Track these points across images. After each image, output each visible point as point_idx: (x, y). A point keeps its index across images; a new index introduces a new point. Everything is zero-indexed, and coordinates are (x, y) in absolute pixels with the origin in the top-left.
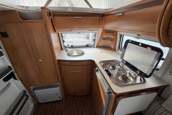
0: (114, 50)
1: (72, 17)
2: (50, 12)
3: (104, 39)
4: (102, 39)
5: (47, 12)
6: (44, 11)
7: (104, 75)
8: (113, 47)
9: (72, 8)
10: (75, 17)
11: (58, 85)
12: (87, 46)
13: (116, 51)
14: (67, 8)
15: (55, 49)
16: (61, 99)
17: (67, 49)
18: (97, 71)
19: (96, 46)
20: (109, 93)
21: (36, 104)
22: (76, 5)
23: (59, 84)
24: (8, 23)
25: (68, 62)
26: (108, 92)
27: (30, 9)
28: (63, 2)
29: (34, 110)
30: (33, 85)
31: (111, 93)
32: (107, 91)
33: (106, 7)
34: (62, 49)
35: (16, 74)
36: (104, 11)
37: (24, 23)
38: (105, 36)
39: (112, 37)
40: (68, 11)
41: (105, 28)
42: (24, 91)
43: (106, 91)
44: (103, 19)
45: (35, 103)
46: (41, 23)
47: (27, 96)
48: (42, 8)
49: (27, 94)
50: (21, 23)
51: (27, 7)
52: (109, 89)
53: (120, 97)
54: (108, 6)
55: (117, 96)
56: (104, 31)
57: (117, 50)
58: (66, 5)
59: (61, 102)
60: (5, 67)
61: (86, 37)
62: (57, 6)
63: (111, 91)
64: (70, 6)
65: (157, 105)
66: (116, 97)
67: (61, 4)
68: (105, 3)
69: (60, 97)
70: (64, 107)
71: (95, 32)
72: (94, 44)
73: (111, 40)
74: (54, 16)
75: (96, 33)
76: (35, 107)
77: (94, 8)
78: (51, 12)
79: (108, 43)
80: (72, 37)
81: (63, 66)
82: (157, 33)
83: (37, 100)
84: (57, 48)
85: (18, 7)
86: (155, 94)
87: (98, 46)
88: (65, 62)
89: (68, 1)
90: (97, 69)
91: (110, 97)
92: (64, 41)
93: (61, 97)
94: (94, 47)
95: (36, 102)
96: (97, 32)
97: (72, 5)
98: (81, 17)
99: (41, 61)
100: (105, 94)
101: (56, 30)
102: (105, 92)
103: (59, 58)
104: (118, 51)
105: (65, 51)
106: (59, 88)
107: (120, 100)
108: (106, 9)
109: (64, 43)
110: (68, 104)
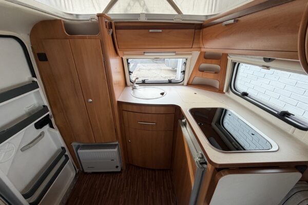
0: (221, 91)
1: (146, 31)
2: (111, 23)
3: (202, 70)
4: (198, 72)
5: (106, 22)
6: (102, 20)
7: (194, 129)
8: (217, 85)
9: (147, 15)
10: (151, 31)
11: (116, 145)
12: (170, 82)
13: (225, 93)
14: (139, 15)
15: (115, 84)
16: (119, 170)
17: (135, 85)
18: (185, 124)
19: (185, 82)
20: (202, 164)
21: (79, 172)
22: (154, 10)
23: (117, 143)
24: (49, 39)
25: (134, 107)
26: (199, 161)
27: (81, 18)
28: (133, 6)
29: (75, 183)
30: (76, 141)
31: (206, 163)
32: (199, 159)
33: (206, 11)
34: (126, 85)
35: (53, 120)
36: (204, 19)
37: (71, 39)
38: (203, 65)
39: (218, 67)
40: (140, 20)
41: (203, 50)
42: (63, 148)
43: (197, 159)
44: (201, 33)
45: (77, 172)
46: (96, 39)
47: (66, 156)
48: (99, 16)
49: (66, 153)
50: (67, 39)
51: (77, 15)
52: (202, 157)
53: (221, 172)
54: (210, 11)
55: (216, 168)
56: (202, 56)
57: (224, 91)
58: (137, 9)
59: (119, 174)
60: (39, 107)
61: (171, 68)
62: (122, 12)
63: (206, 160)
64: (144, 12)
65: (302, 200)
66: (214, 171)
67: (129, 9)
68: (205, 5)
69: (117, 167)
70: (124, 184)
71: (186, 57)
72: (183, 80)
73: (216, 73)
74: (116, 28)
75: (187, 59)
76: (78, 177)
77: (184, 14)
78: (113, 22)
79: (209, 78)
80: (146, 69)
81: (125, 113)
82: (299, 51)
83: (81, 167)
84: (118, 83)
85: (65, 15)
86: (298, 176)
87: (190, 82)
88: (130, 106)
89: (140, 4)
90: (184, 121)
91: (203, 171)
92: (130, 72)
93: (119, 166)
94: (183, 85)
95: (80, 170)
96: (189, 57)
97: (147, 10)
98: (161, 31)
99: (91, 102)
100: (195, 166)
101: (119, 52)
102: (196, 161)
103: (120, 100)
104: (226, 94)
105: (131, 88)
106: (116, 150)
107: (222, 176)
108: (207, 16)
109: (130, 74)
110: (129, 180)
